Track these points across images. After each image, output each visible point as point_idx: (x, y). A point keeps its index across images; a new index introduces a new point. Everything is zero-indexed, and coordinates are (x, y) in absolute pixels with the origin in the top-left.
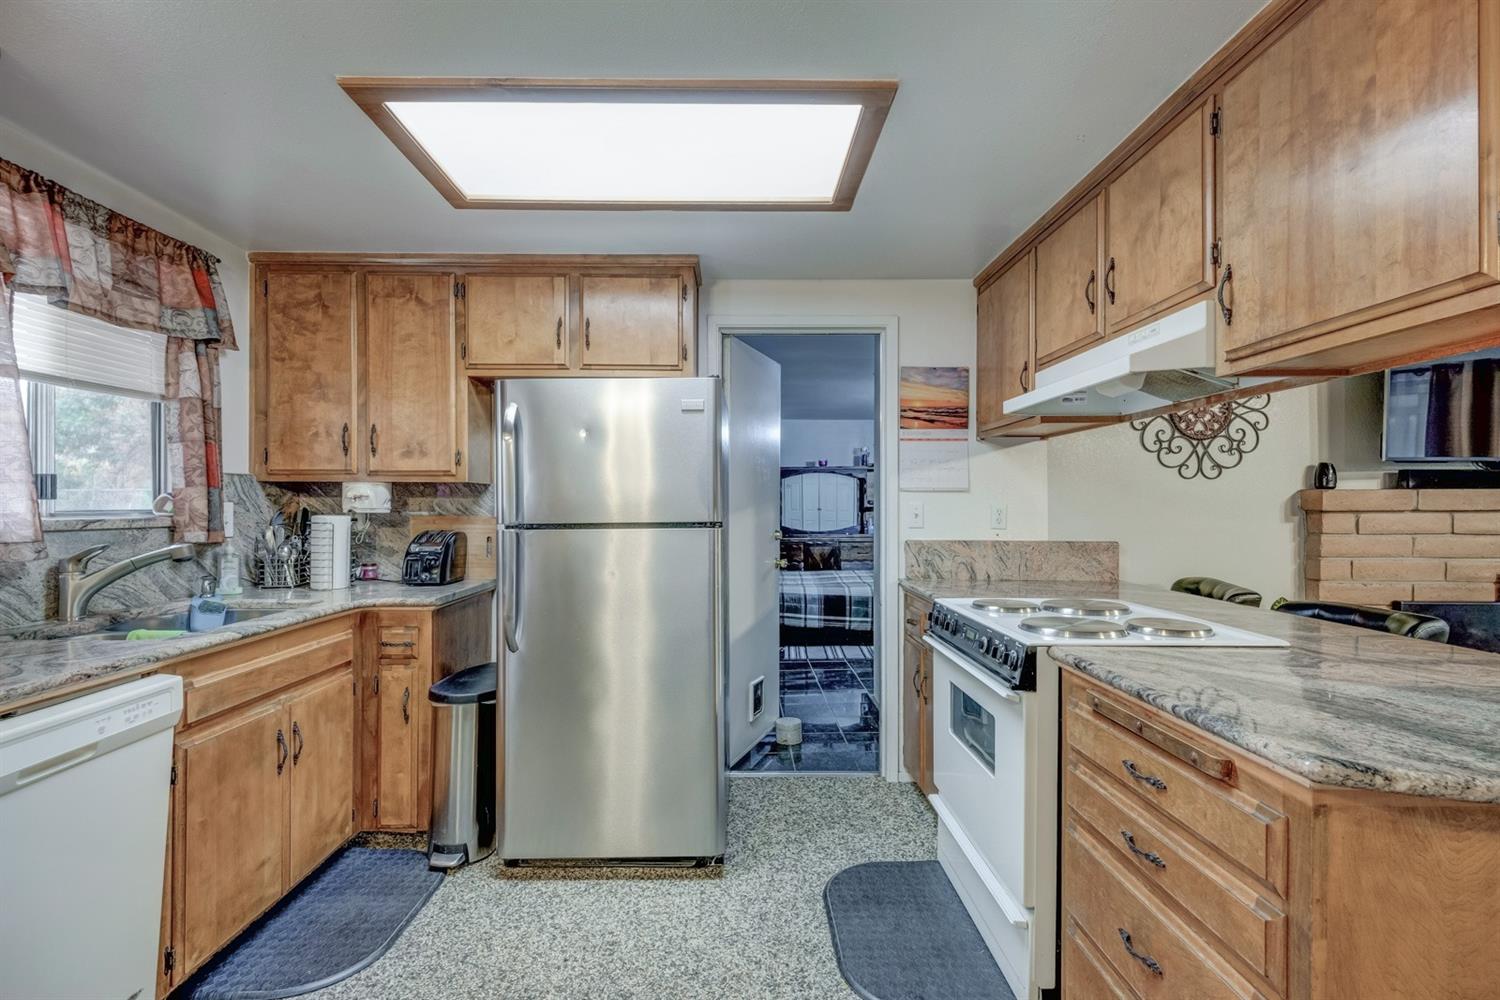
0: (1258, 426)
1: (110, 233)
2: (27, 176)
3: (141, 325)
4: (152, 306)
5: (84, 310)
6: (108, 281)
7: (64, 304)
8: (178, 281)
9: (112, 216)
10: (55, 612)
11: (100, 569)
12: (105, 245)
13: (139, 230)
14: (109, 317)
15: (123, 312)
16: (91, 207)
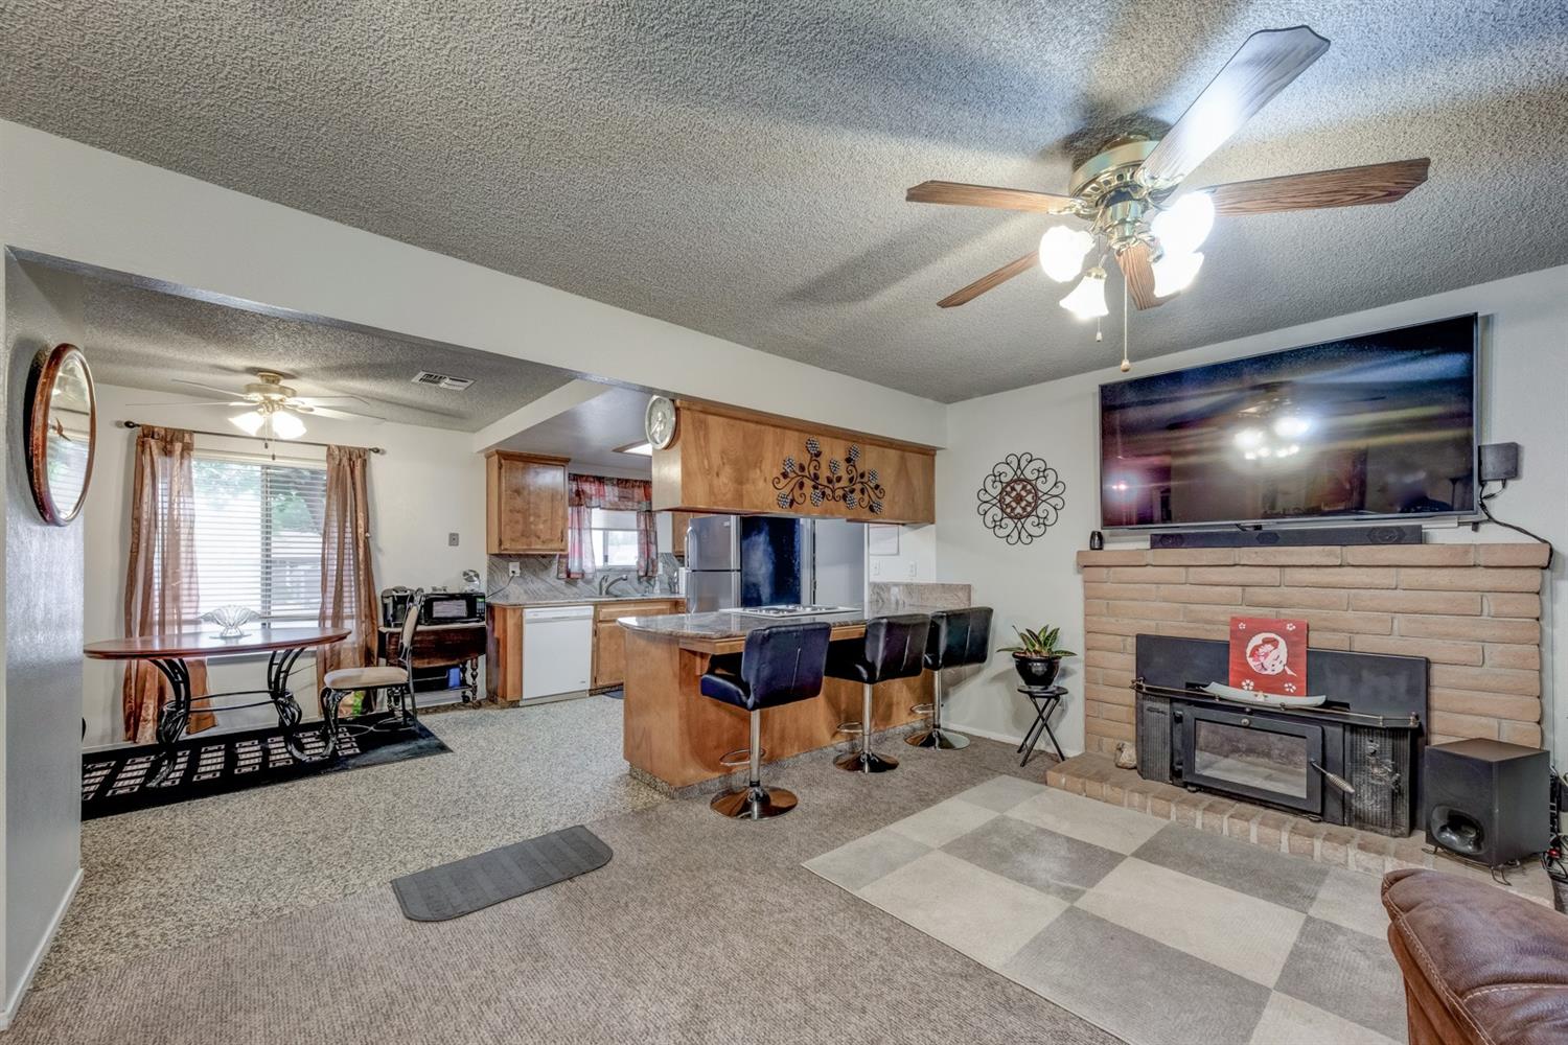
0: (1058, 507)
1: (618, 484)
2: (594, 477)
3: (627, 509)
4: (630, 504)
5: (609, 509)
6: (616, 499)
7: (603, 508)
8: (639, 493)
9: (619, 480)
10: (601, 593)
11: (610, 580)
12: (616, 489)
13: (627, 481)
14: (617, 509)
15: (622, 507)
16: (611, 479)
